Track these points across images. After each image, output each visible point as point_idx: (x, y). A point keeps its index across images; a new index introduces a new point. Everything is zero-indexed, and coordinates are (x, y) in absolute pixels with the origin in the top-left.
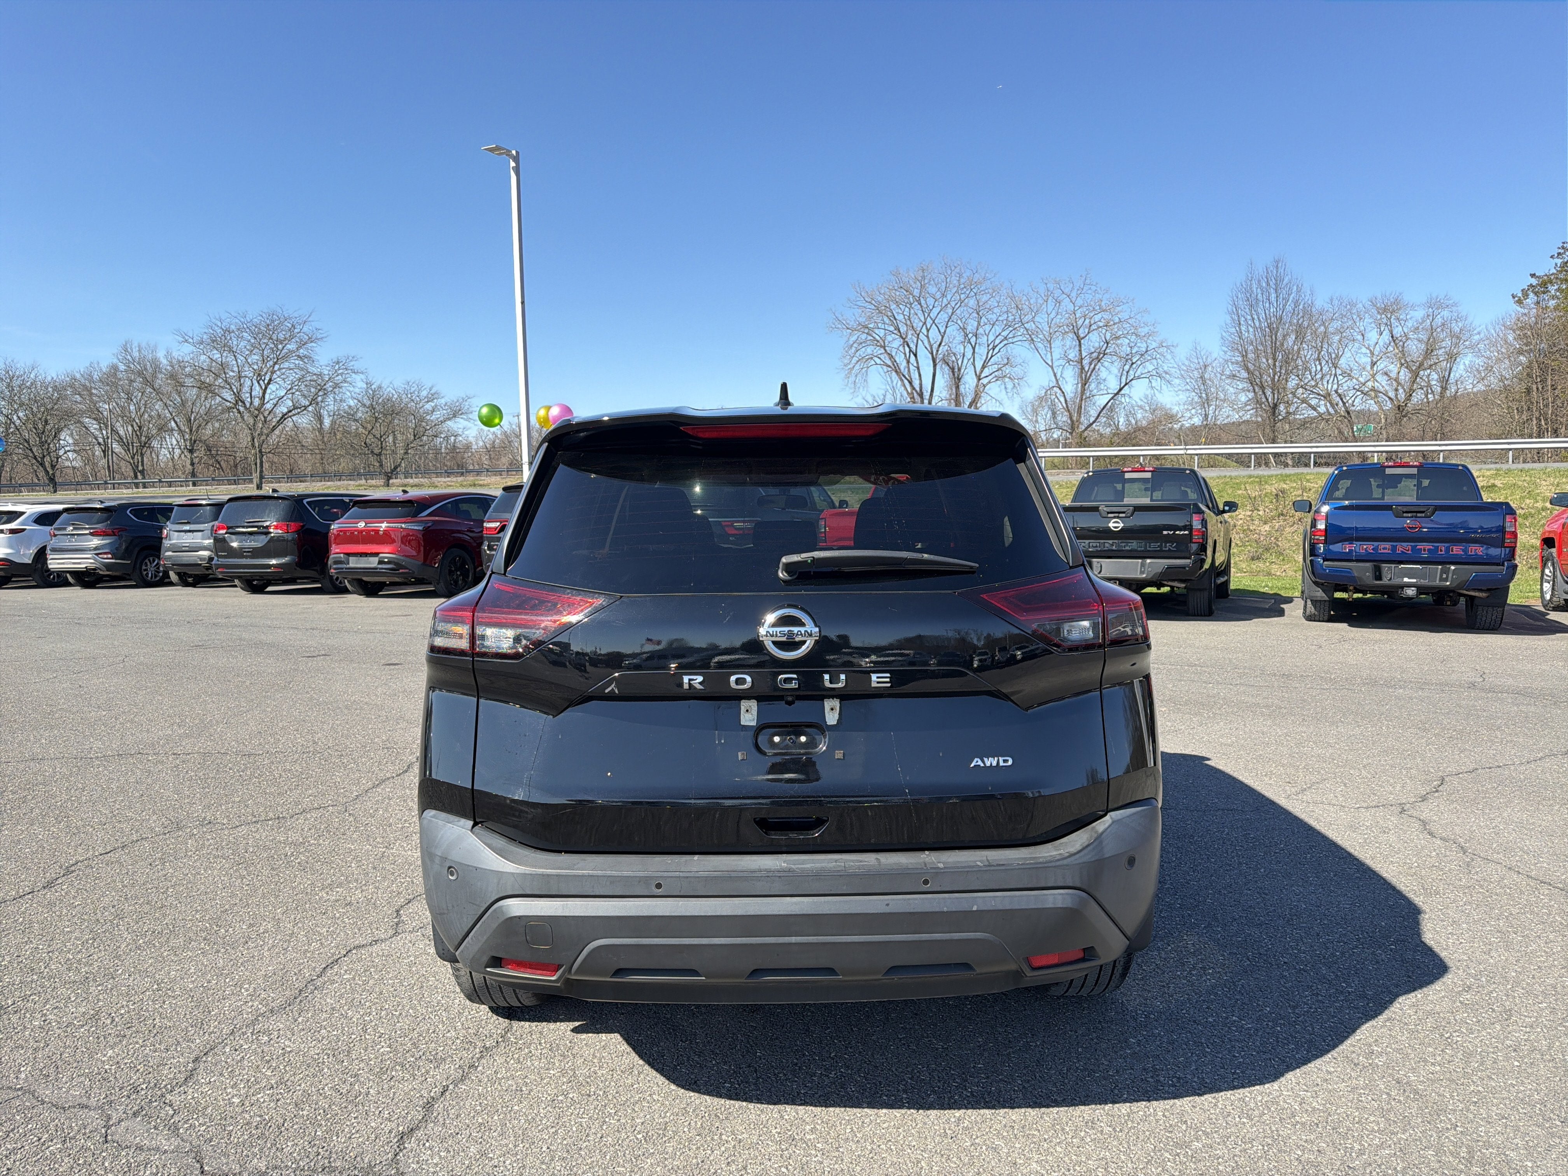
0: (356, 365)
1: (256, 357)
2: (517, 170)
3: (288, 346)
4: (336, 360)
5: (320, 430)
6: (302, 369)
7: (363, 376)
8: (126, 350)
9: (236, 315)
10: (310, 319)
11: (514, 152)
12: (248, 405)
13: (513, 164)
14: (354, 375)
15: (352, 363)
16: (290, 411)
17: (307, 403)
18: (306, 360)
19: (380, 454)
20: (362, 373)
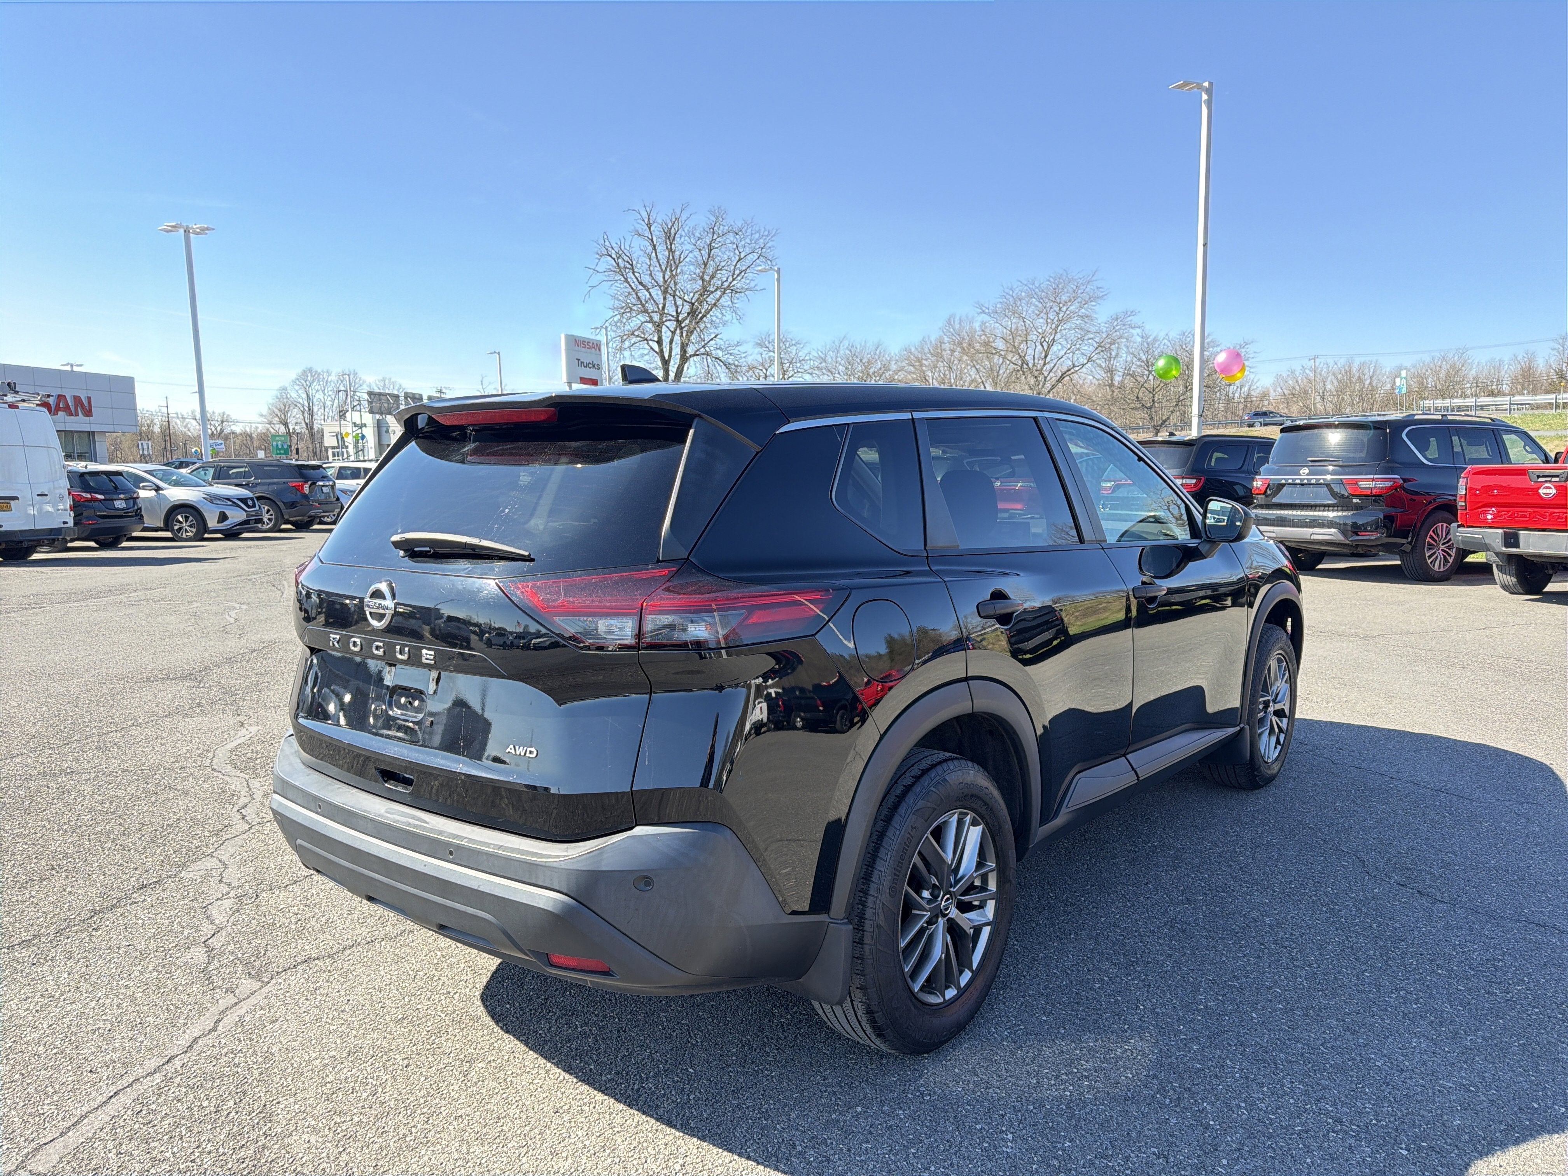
0: (1135, 320)
1: (1041, 320)
2: (1209, 103)
3: (1071, 308)
4: (1114, 316)
5: (1111, 385)
6: (1081, 329)
7: (1138, 331)
8: (950, 324)
9: (1025, 283)
10: (1094, 278)
11: (1206, 84)
12: (1031, 365)
13: (1205, 97)
14: (1131, 330)
15: (1129, 318)
16: (1069, 370)
17: (1086, 361)
18: (1086, 320)
19: (1151, 408)
20: (1139, 327)
